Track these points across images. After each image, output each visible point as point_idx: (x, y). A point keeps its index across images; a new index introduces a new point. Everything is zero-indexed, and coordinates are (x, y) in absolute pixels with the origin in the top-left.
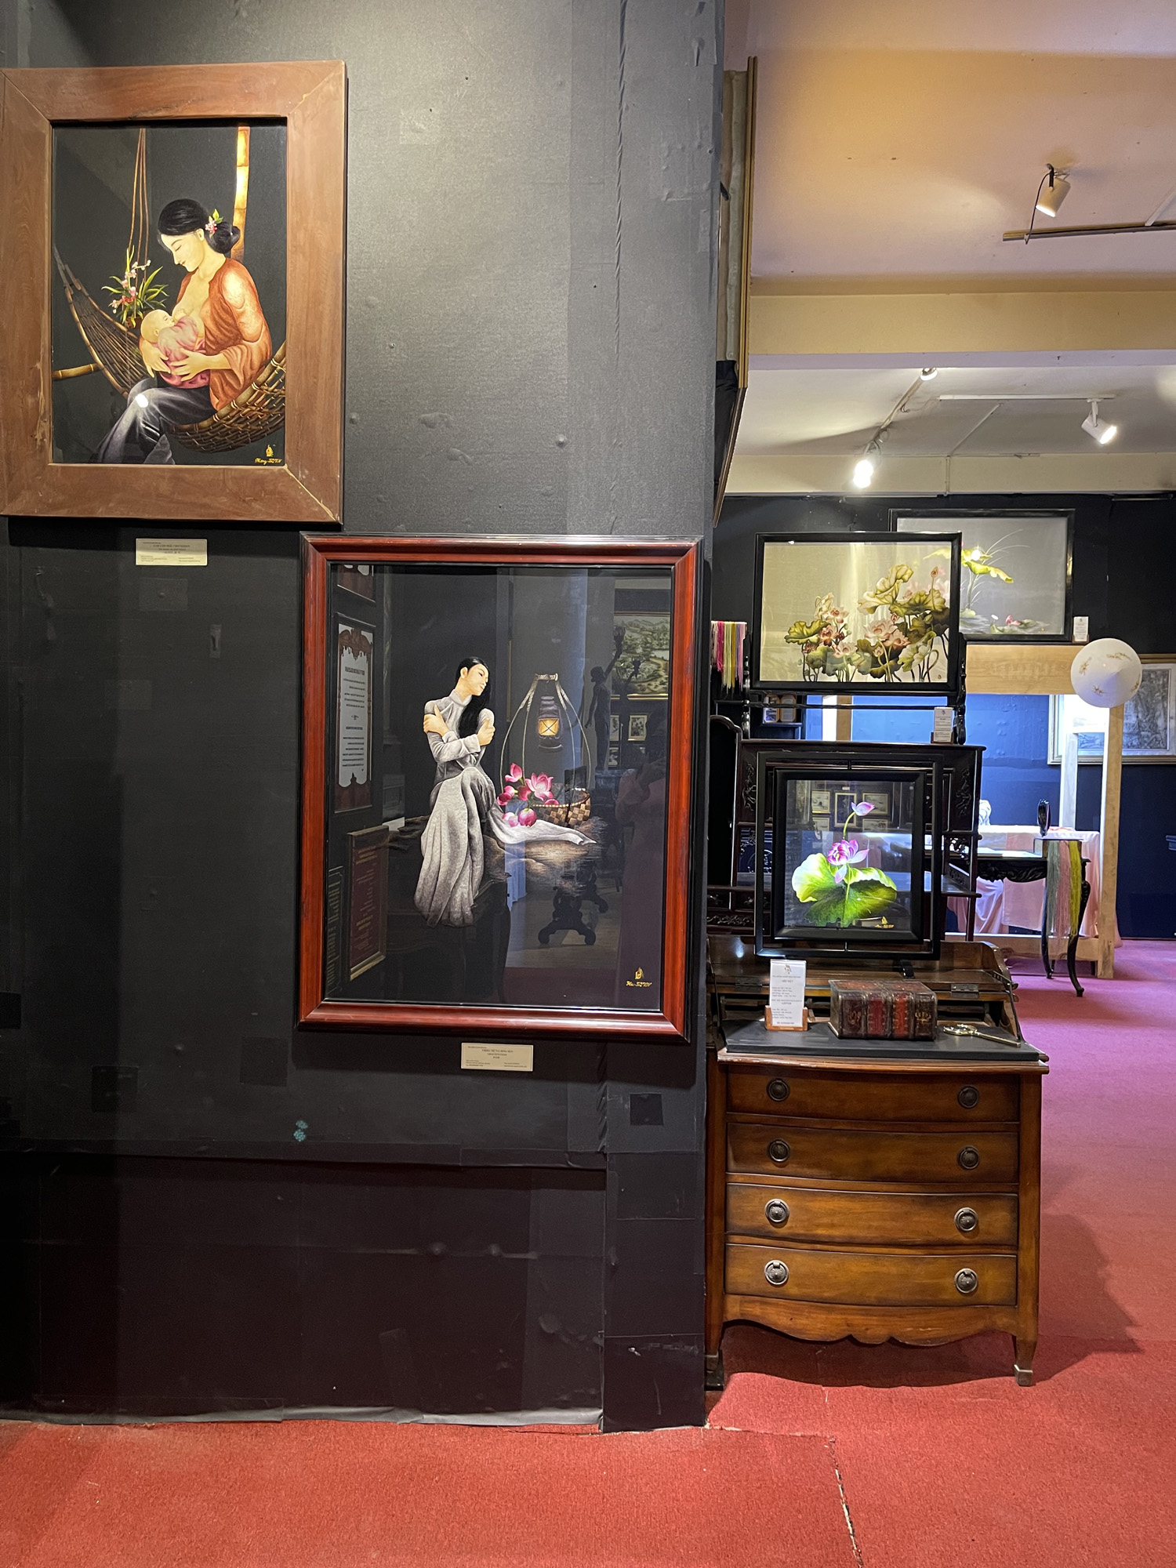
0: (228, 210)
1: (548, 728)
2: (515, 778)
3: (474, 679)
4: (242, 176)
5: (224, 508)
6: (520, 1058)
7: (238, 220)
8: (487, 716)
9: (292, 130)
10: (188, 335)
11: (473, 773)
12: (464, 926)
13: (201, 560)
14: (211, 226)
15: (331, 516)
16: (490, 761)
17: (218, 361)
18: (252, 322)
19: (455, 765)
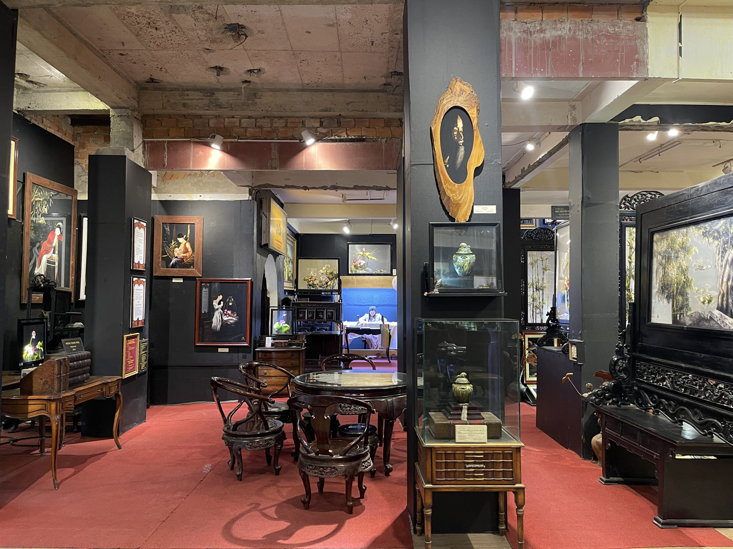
0: (187, 236)
1: (231, 304)
2: (226, 311)
3: (220, 297)
4: (189, 230)
5: (185, 275)
6: (227, 350)
7: (188, 236)
8: (222, 302)
9: (196, 225)
10: (181, 251)
11: (220, 310)
12: (218, 332)
13: (182, 281)
14: (184, 237)
15: (201, 276)
16: (222, 309)
17: (185, 255)
18: (190, 250)
19: (217, 309)
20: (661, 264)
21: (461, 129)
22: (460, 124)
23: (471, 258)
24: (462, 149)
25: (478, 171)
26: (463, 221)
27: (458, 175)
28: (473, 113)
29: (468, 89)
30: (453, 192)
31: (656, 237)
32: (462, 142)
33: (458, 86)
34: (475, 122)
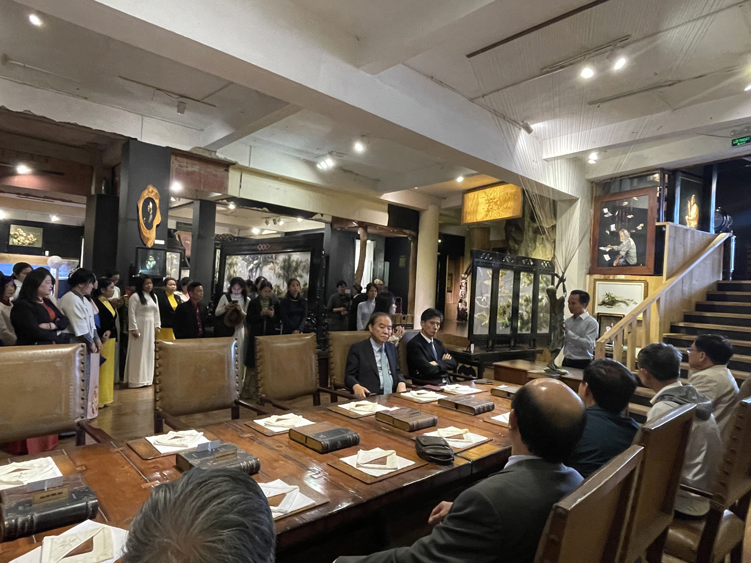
20: (228, 268)
21: (151, 207)
22: (151, 205)
23: (154, 262)
24: (151, 216)
25: (157, 226)
26: (150, 246)
27: (149, 226)
28: (157, 201)
29: (156, 191)
30: (146, 233)
31: (228, 257)
32: (151, 213)
33: (151, 188)
34: (158, 206)
